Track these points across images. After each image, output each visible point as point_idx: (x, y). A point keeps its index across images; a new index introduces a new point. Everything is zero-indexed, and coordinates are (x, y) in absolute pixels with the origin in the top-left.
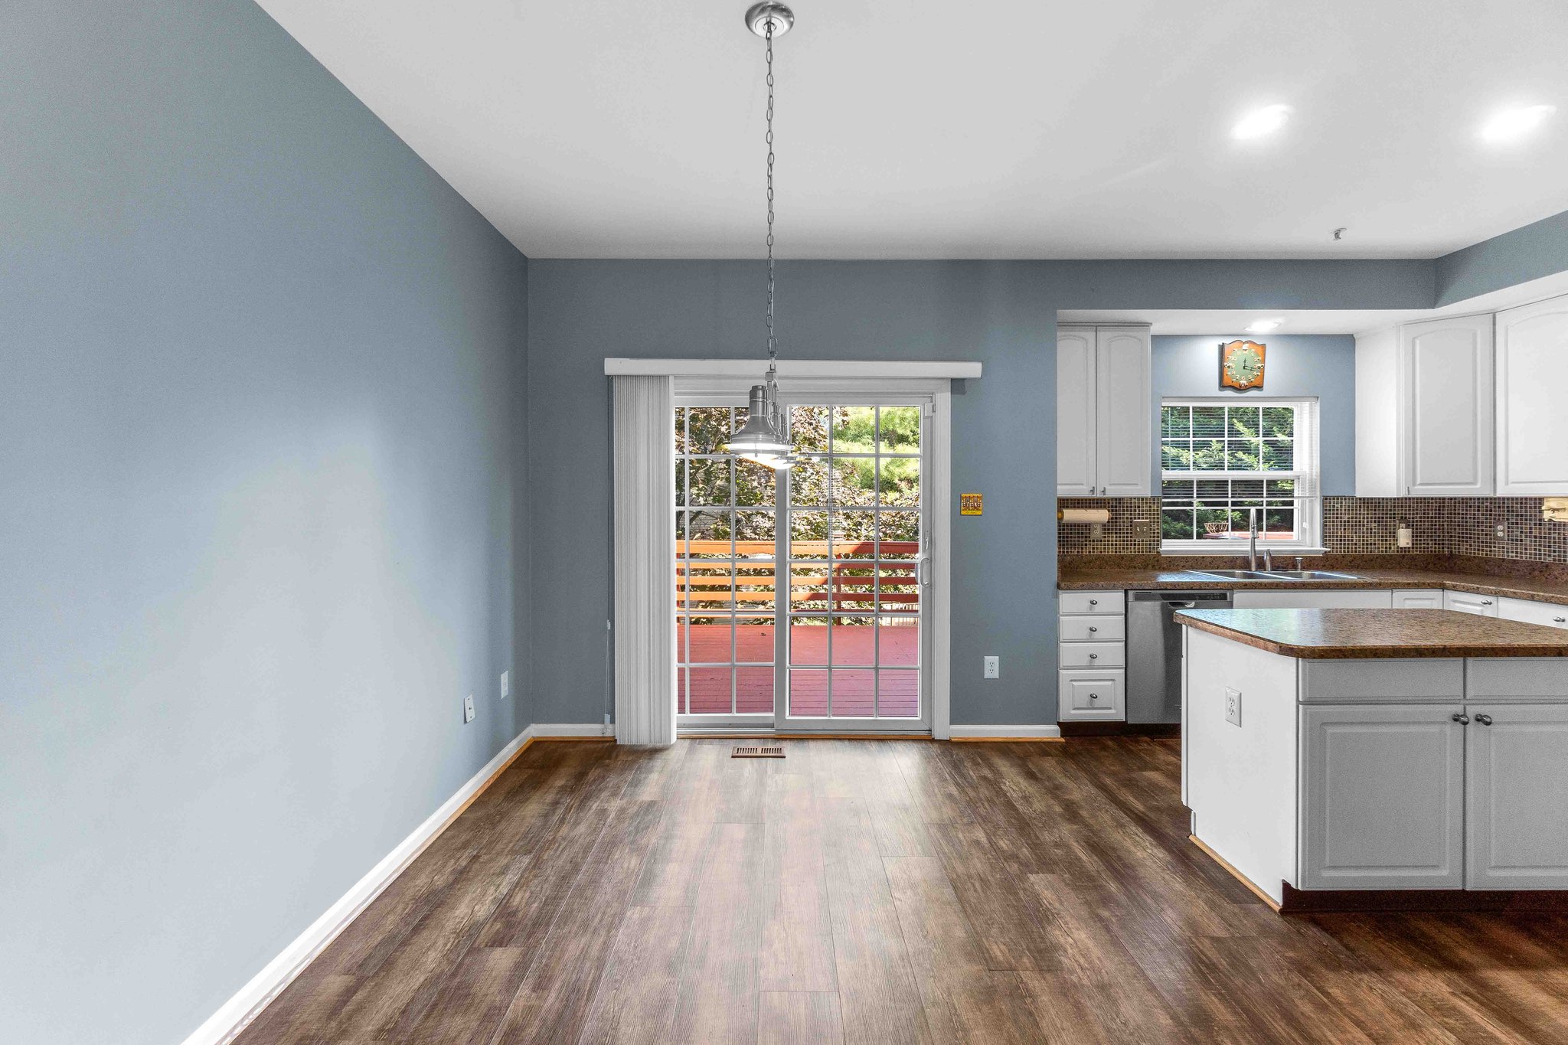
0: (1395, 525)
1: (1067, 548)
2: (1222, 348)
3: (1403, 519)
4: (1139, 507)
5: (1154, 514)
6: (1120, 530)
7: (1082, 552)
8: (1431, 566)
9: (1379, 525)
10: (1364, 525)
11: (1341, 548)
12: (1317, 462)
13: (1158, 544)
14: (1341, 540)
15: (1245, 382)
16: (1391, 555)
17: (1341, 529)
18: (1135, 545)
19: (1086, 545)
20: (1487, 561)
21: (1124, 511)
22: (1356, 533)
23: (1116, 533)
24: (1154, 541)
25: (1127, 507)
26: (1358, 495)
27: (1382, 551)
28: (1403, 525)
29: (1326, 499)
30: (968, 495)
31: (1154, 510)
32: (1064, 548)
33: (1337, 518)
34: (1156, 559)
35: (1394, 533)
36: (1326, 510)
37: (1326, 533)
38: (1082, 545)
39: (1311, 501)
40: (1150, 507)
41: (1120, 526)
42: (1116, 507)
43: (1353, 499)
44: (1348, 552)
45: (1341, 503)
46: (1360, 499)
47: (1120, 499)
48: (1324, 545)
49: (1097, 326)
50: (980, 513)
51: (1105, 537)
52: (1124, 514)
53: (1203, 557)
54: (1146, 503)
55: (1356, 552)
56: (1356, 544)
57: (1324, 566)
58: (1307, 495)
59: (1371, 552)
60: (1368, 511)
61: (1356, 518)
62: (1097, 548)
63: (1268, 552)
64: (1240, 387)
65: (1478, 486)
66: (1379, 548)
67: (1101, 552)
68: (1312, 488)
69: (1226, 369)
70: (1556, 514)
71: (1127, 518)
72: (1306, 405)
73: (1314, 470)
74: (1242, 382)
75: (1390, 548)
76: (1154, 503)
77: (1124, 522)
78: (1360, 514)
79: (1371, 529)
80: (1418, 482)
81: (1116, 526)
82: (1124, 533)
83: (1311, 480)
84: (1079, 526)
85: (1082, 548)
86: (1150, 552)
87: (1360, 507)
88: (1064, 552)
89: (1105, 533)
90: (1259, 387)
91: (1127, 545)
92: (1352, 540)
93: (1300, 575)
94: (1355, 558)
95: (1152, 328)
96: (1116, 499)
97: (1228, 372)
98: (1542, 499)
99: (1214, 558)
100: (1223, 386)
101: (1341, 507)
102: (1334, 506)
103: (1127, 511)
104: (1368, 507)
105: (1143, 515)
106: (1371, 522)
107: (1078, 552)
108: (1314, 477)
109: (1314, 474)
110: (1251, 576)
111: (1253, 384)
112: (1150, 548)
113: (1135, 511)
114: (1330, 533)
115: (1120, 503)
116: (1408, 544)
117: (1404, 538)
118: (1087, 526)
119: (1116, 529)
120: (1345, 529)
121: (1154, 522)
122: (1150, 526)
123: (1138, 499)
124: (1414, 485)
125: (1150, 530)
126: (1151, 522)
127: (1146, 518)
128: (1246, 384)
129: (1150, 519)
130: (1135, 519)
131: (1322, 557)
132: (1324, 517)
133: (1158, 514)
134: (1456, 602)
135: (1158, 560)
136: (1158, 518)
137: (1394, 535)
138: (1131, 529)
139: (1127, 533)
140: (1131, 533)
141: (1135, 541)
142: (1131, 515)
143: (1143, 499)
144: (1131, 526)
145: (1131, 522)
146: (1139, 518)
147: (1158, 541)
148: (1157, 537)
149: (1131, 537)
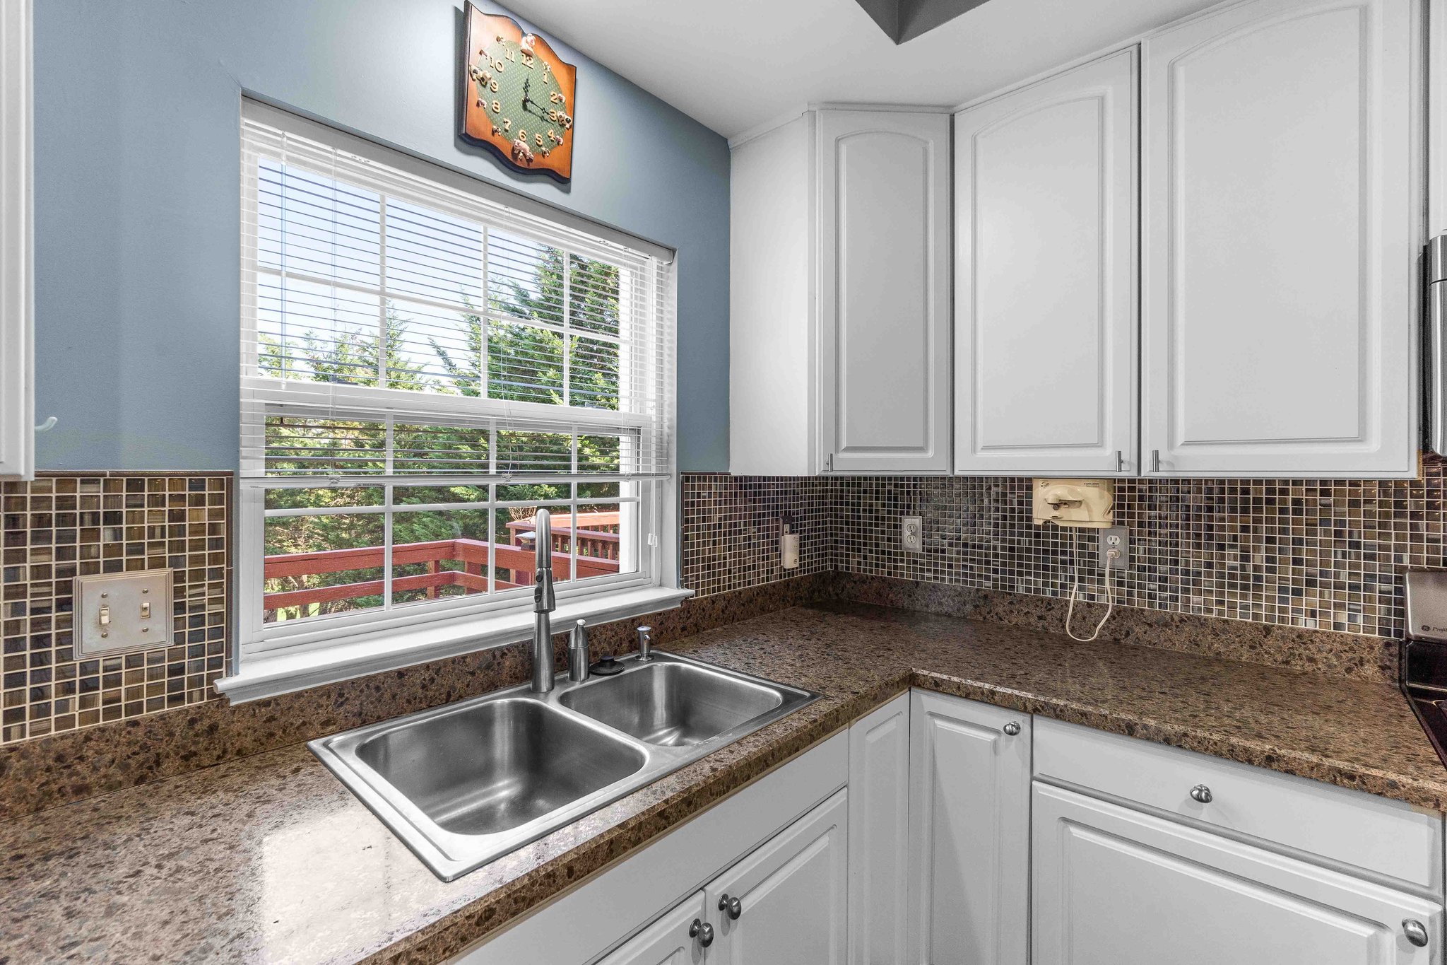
0: (778, 528)
3: (788, 518)
5: (195, 546)
9: (759, 530)
10: (740, 532)
11: (709, 585)
12: (671, 396)
13: (215, 664)
14: (709, 569)
15: (525, 146)
16: (775, 587)
18: (90, 685)
22: (729, 549)
24: (196, 652)
26: (735, 471)
27: (764, 580)
28: (788, 528)
29: (687, 479)
31: (196, 530)
33: (702, 520)
34: (202, 728)
35: (777, 542)
37: (687, 554)
39: (660, 485)
40: (177, 516)
43: (726, 478)
44: (720, 590)
45: (710, 488)
46: (736, 479)
48: (683, 583)
54: (155, 501)
55: (732, 587)
56: (730, 572)
57: (683, 629)
58: (654, 471)
59: (748, 584)
60: (745, 502)
61: (730, 518)
63: (578, 620)
64: (515, 156)
65: (931, 454)
66: (759, 575)
68: (662, 456)
69: (473, 86)
70: (1062, 512)
72: (653, 263)
73: (666, 416)
74: (518, 143)
75: (774, 573)
76: (199, 501)
78: (735, 510)
79: (749, 539)
80: (844, 444)
86: (175, 700)
87: (735, 495)
90: (562, 180)
92: (725, 566)
94: (728, 600)
97: (478, 96)
100: (467, 139)
101: (709, 496)
102: (698, 496)
104: (745, 495)
105: (135, 551)
106: (750, 524)
108: (666, 430)
109: (666, 424)
111: (547, 163)
112: (174, 686)
113: (95, 534)
116: (795, 562)
117: (789, 552)
120: (714, 543)
121: (197, 575)
122: (179, 592)
123: (111, 483)
124: (837, 451)
125: (179, 608)
126: (179, 577)
127: (157, 563)
128: (529, 154)
129: (175, 562)
130: (91, 569)
131: (682, 610)
132: (685, 519)
133: (216, 544)
134: (933, 715)
135: (213, 729)
136: (215, 559)
137: (776, 546)
138: (65, 622)
139: (42, 642)
140: (66, 639)
141: (90, 666)
142: (68, 555)
143: (134, 486)
144: (65, 604)
145: (65, 587)
146: (112, 568)
147: (216, 648)
148: (208, 635)
149: (66, 656)
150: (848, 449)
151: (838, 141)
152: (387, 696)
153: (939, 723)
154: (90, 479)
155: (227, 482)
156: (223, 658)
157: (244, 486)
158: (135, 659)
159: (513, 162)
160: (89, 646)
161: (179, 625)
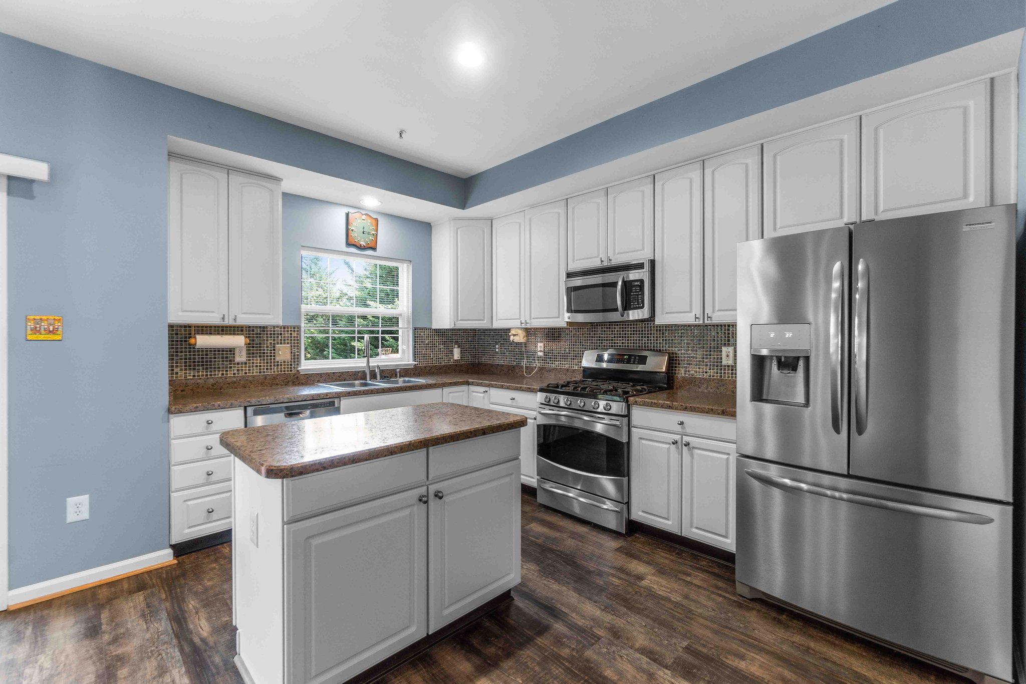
0: (452, 346)
1: (211, 371)
2: (347, 215)
3: (457, 342)
4: (281, 334)
5: (294, 340)
6: (264, 353)
7: (227, 374)
8: (470, 370)
9: (444, 346)
10: (436, 347)
11: (424, 362)
12: (411, 305)
13: (297, 365)
14: (424, 357)
15: (364, 243)
16: (450, 365)
18: (278, 365)
19: (231, 367)
20: (492, 365)
21: (267, 337)
22: (432, 352)
23: (260, 356)
24: (294, 362)
25: (271, 334)
26: (433, 328)
27: (446, 363)
28: (456, 346)
29: (416, 329)
30: (38, 317)
31: (294, 337)
32: (207, 372)
33: (422, 342)
34: (296, 376)
35: (452, 351)
36: (416, 337)
37: (416, 352)
38: (226, 367)
39: (408, 331)
40: (291, 334)
41: (264, 350)
42: (260, 334)
43: (430, 330)
44: (428, 364)
45: (424, 332)
46: (435, 330)
47: (264, 327)
48: (415, 360)
49: (229, 169)
50: (59, 338)
51: (249, 360)
52: (267, 340)
53: (334, 373)
54: (288, 331)
55: (432, 364)
56: (432, 359)
57: (414, 374)
58: (406, 327)
59: (440, 363)
60: (439, 337)
61: (432, 342)
62: (242, 370)
63: (378, 366)
64: (361, 246)
65: (485, 322)
66: (444, 361)
67: (246, 373)
68: (408, 321)
69: (350, 232)
70: (515, 338)
71: (271, 343)
72: (405, 265)
73: (410, 311)
74: (361, 243)
75: (450, 360)
76: (295, 331)
77: (267, 347)
78: (434, 339)
79: (440, 349)
81: (260, 350)
82: (267, 356)
83: (408, 317)
84: (223, 351)
85: (227, 371)
86: (291, 370)
87: (435, 335)
88: (207, 375)
89: (249, 357)
90: (374, 249)
91: (271, 366)
92: (430, 356)
93: (397, 382)
94: (431, 368)
95: (283, 183)
96: (260, 327)
97: (352, 234)
98: (509, 330)
99: (342, 373)
100: (349, 244)
101: (424, 335)
102: (420, 334)
103: (271, 337)
104: (439, 335)
105: (285, 340)
106: (441, 344)
107: (223, 374)
108: (409, 315)
109: (410, 313)
110: (366, 385)
111: (370, 246)
112: (291, 368)
113: (278, 337)
114: (418, 352)
115: (264, 331)
116: (459, 357)
117: (457, 354)
118: (231, 350)
119: (260, 353)
120: (426, 349)
121: (294, 346)
122: (291, 349)
123: (281, 328)
124: (457, 321)
125: (291, 353)
126: (291, 346)
127: (288, 343)
128: (365, 245)
129: (291, 344)
130: (278, 344)
131: (413, 368)
132: (415, 342)
133: (298, 340)
134: (473, 392)
135: (297, 377)
136: (297, 343)
137: (452, 352)
138: (274, 353)
139: (271, 356)
140: (274, 356)
141: (278, 362)
142: (274, 340)
143: (284, 328)
144: (274, 350)
145: (274, 347)
146: (281, 343)
147: (298, 361)
148: (296, 359)
149: (274, 359)
150: (461, 320)
151: (457, 229)
152: (330, 377)
153: (474, 394)
154: (278, 326)
155: (299, 327)
157: (302, 329)
158: (284, 362)
159: (360, 248)
160: (277, 359)
161: (291, 356)
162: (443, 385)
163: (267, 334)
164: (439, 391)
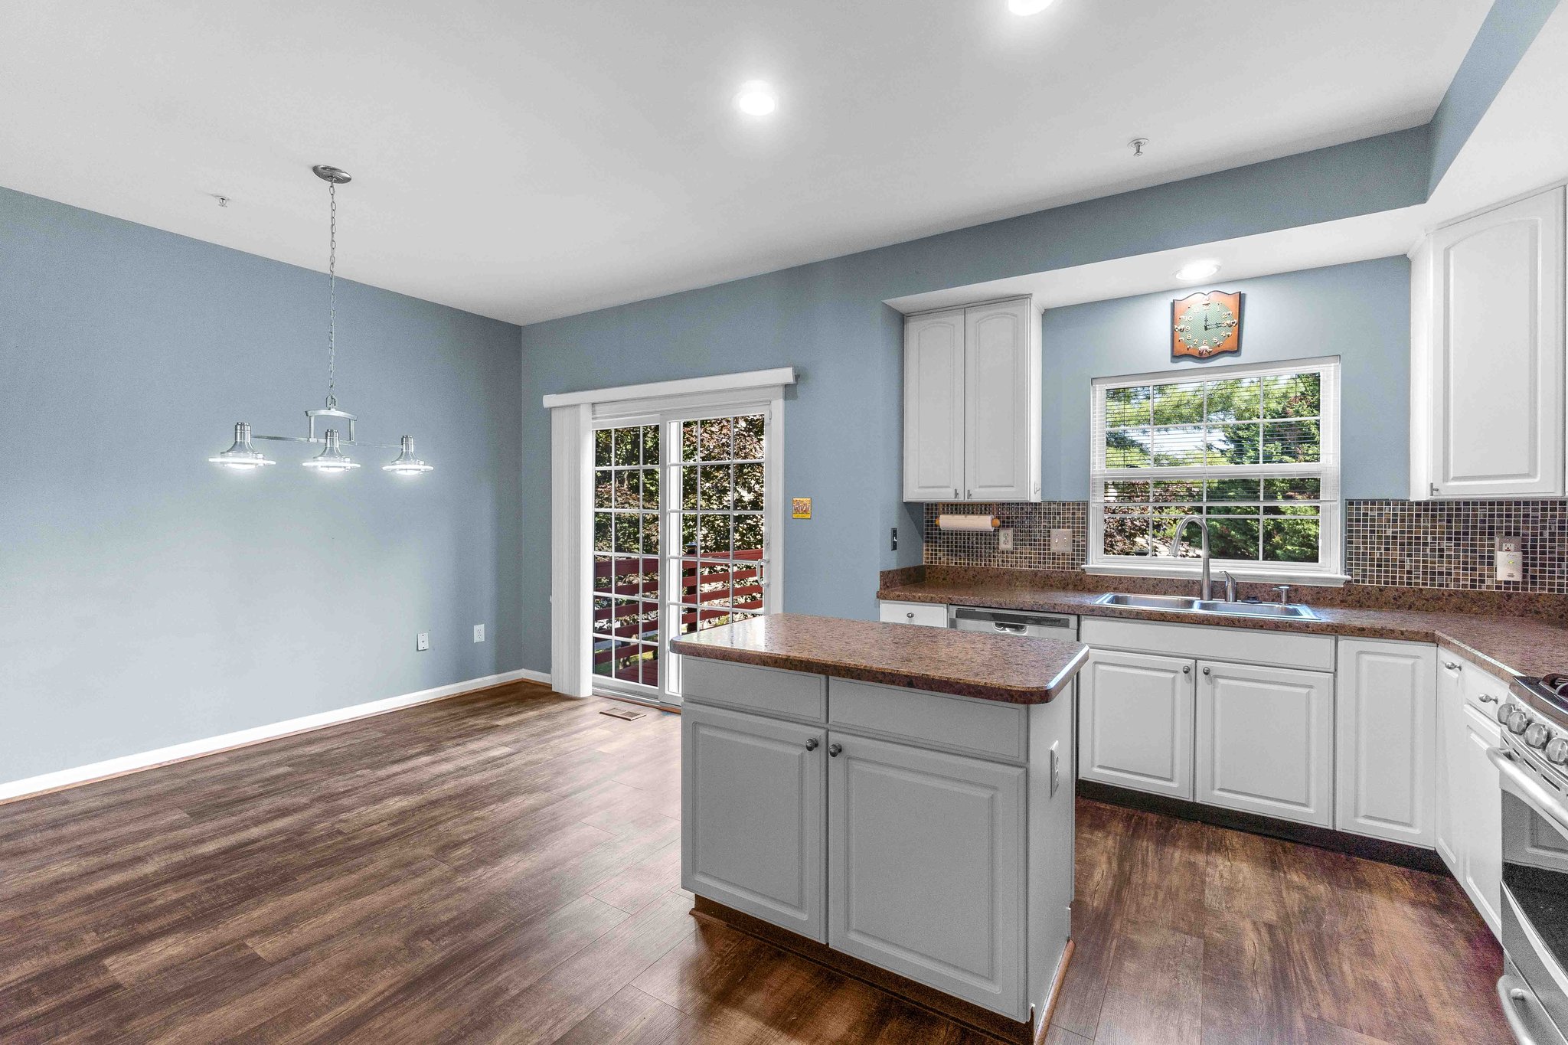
2: (1173, 305)
3: (1509, 537)
4: (1059, 514)
5: (1078, 523)
6: (1034, 540)
7: (990, 565)
9: (1456, 545)
10: (1425, 544)
11: (1380, 577)
12: (1338, 449)
13: (1083, 560)
14: (1379, 566)
15: (1207, 348)
16: (1481, 593)
17: (1379, 549)
18: (1054, 559)
19: (994, 556)
21: (1040, 518)
22: (1409, 555)
23: (1029, 544)
24: (1078, 555)
25: (1044, 514)
26: (1414, 498)
27: (1465, 586)
28: (1506, 545)
29: (1352, 504)
30: (798, 499)
31: (1078, 518)
32: (968, 560)
34: (1079, 578)
35: (1491, 558)
37: (1351, 553)
39: (1335, 508)
40: (1074, 514)
41: (1035, 536)
42: (1031, 513)
43: (1403, 504)
46: (1418, 503)
47: (1035, 504)
48: (1348, 571)
49: (965, 307)
50: (808, 516)
51: (1016, 549)
52: (1040, 522)
54: (1069, 509)
55: (1409, 584)
56: (1409, 572)
57: (1342, 601)
58: (1332, 498)
59: (1441, 585)
60: (1434, 521)
61: (1411, 532)
62: (1008, 561)
64: (1202, 354)
66: (1458, 581)
67: (1012, 566)
68: (1335, 486)
69: (1177, 334)
71: (1044, 527)
72: (1331, 367)
74: (1202, 348)
75: (1480, 582)
76: (1079, 509)
77: (1040, 531)
78: (1419, 526)
79: (1441, 550)
80: (1452, 475)
81: (1030, 536)
82: (1040, 545)
83: (1334, 478)
84: (986, 535)
85: (990, 560)
86: (1073, 568)
87: (1418, 516)
89: (1016, 544)
90: (1236, 351)
91: (1044, 558)
92: (1402, 567)
94: (1407, 593)
95: (1034, 299)
97: (1184, 337)
99: (1160, 580)
100: (1176, 357)
101: (1380, 515)
102: (1366, 515)
103: (1045, 518)
104: (1433, 516)
105: (1064, 523)
106: (1441, 539)
107: (985, 564)
108: (1337, 472)
109: (1336, 467)
111: (1225, 348)
112: (1073, 564)
113: (1055, 518)
114: (1358, 554)
115: (1035, 509)
116: (1511, 575)
117: (1507, 566)
119: (1030, 540)
120: (1387, 549)
121: (1078, 532)
122: (1074, 536)
123: (1059, 504)
124: (1446, 479)
125: (1074, 541)
126: (1074, 532)
127: (1069, 527)
128: (1209, 350)
129: (1073, 527)
130: (1054, 527)
131: (1343, 589)
133: (1084, 523)
134: (1443, 664)
135: (1081, 579)
136: (1083, 527)
137: (1488, 561)
138: (1049, 541)
139: (1045, 545)
140: (1049, 545)
141: (1054, 554)
142: (1049, 523)
143: (1064, 505)
144: (1049, 536)
145: (1049, 532)
146: (1059, 527)
147: (1083, 555)
148: (1081, 550)
149: (1049, 549)
150: (1455, 479)
151: (1447, 251)
152: (1138, 586)
154: (1054, 503)
155: (1087, 504)
156: (1084, 560)
157: (1092, 505)
158: (1063, 554)
159: (1201, 357)
160: (1053, 548)
161: (1073, 546)
162: (1335, 631)
163: (1040, 513)
164: (1326, 643)
